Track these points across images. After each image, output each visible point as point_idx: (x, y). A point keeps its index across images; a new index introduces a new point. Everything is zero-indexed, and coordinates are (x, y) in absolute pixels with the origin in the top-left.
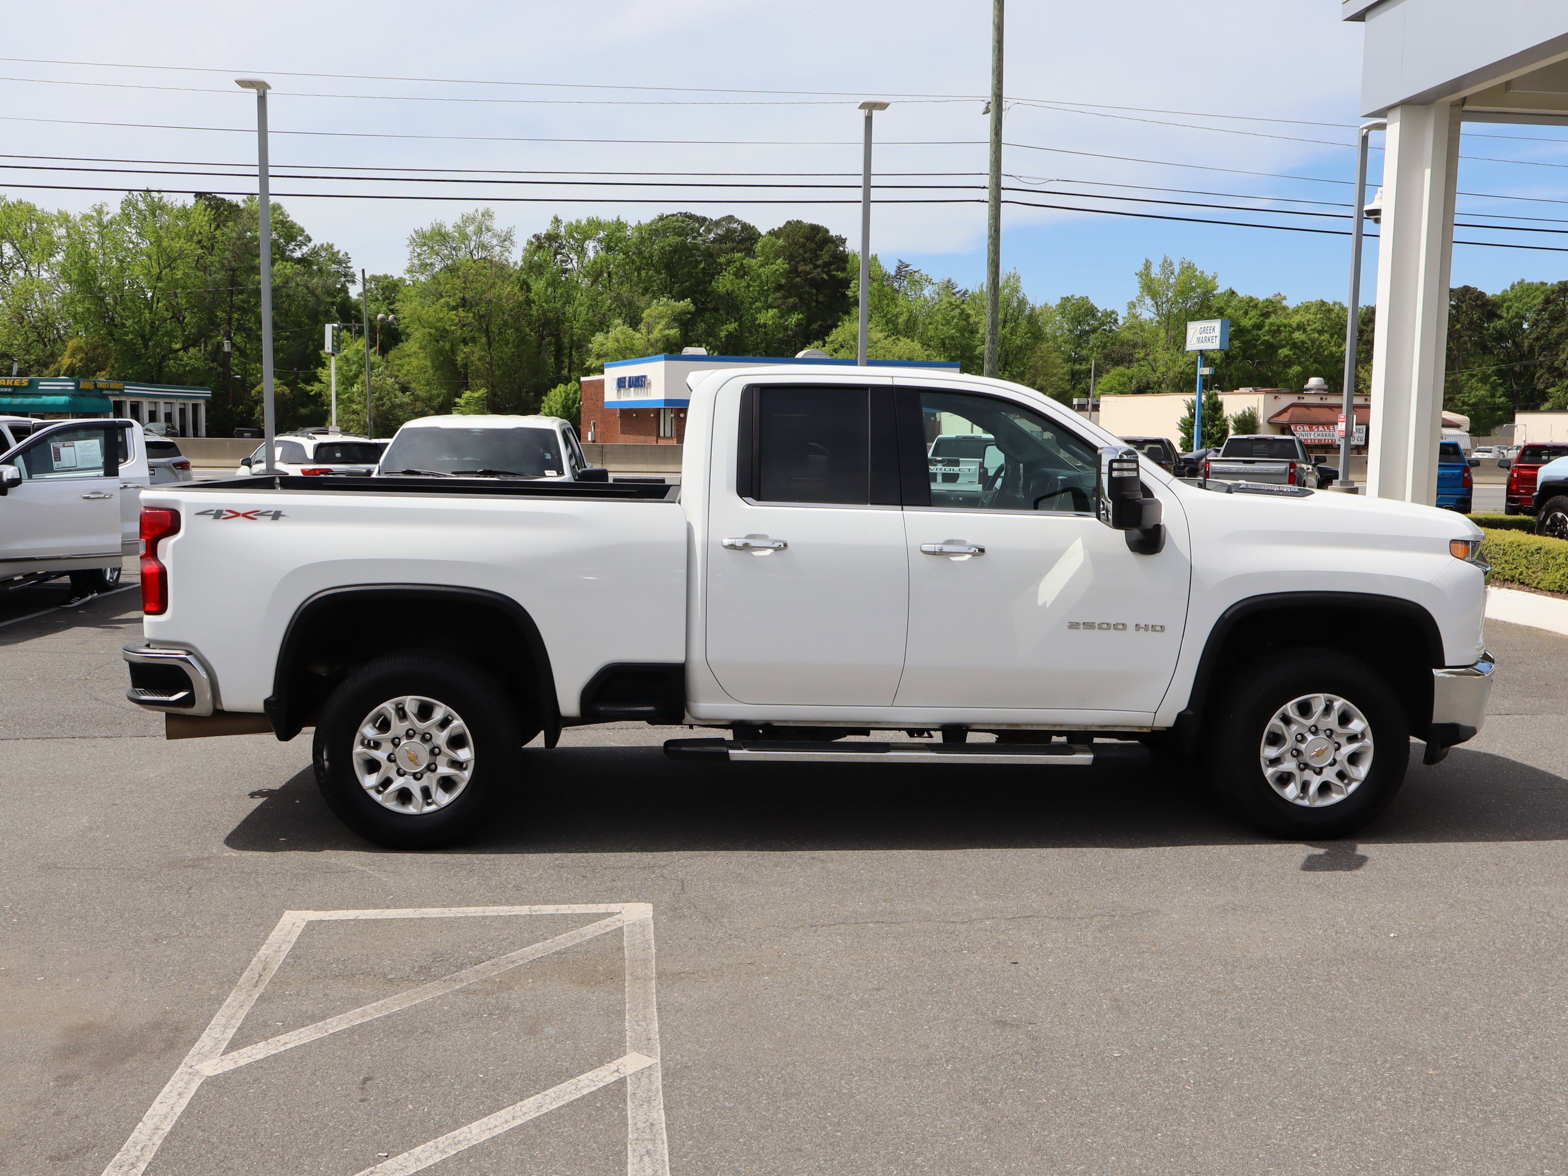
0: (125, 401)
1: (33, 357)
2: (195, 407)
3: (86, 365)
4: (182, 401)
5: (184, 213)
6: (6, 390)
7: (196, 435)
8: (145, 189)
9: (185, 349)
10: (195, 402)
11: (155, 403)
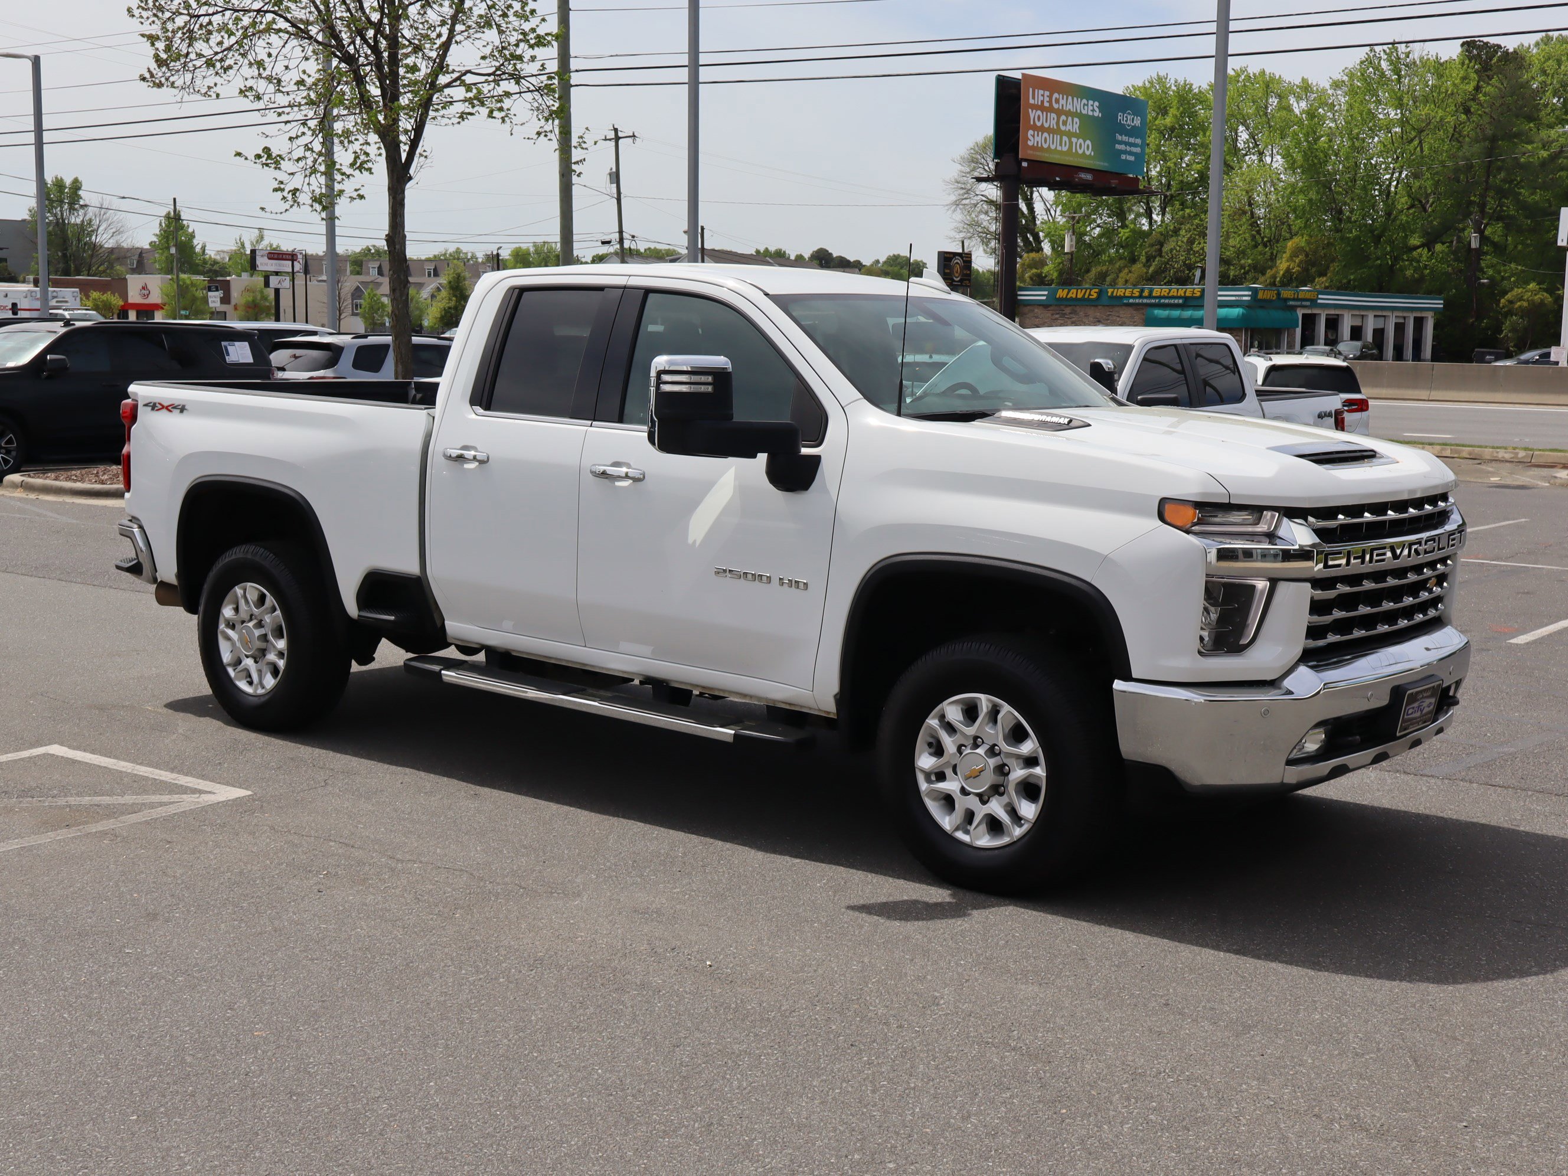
0: (1320, 314)
1: (1250, 261)
2: (1419, 322)
3: (1306, 270)
4: (1400, 314)
5: (1439, 68)
6: (1167, 301)
7: (1417, 356)
8: (1392, 41)
9: (1429, 245)
10: (1418, 315)
11: (1363, 316)
